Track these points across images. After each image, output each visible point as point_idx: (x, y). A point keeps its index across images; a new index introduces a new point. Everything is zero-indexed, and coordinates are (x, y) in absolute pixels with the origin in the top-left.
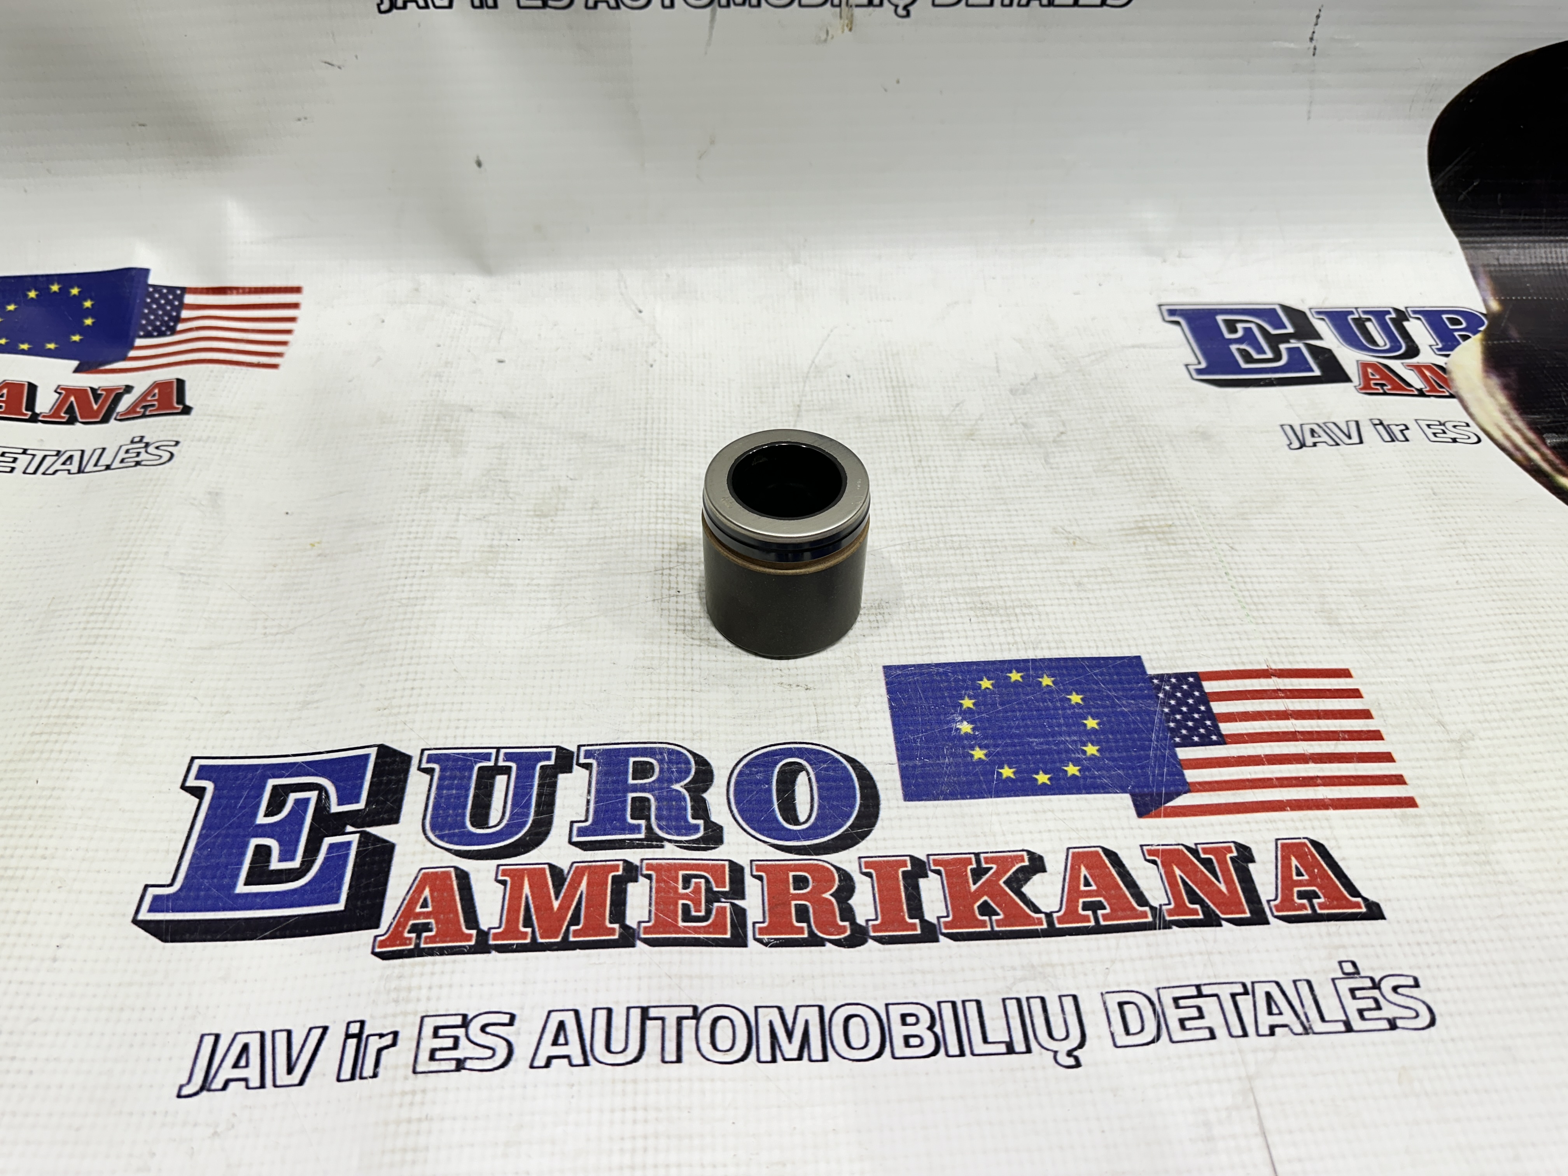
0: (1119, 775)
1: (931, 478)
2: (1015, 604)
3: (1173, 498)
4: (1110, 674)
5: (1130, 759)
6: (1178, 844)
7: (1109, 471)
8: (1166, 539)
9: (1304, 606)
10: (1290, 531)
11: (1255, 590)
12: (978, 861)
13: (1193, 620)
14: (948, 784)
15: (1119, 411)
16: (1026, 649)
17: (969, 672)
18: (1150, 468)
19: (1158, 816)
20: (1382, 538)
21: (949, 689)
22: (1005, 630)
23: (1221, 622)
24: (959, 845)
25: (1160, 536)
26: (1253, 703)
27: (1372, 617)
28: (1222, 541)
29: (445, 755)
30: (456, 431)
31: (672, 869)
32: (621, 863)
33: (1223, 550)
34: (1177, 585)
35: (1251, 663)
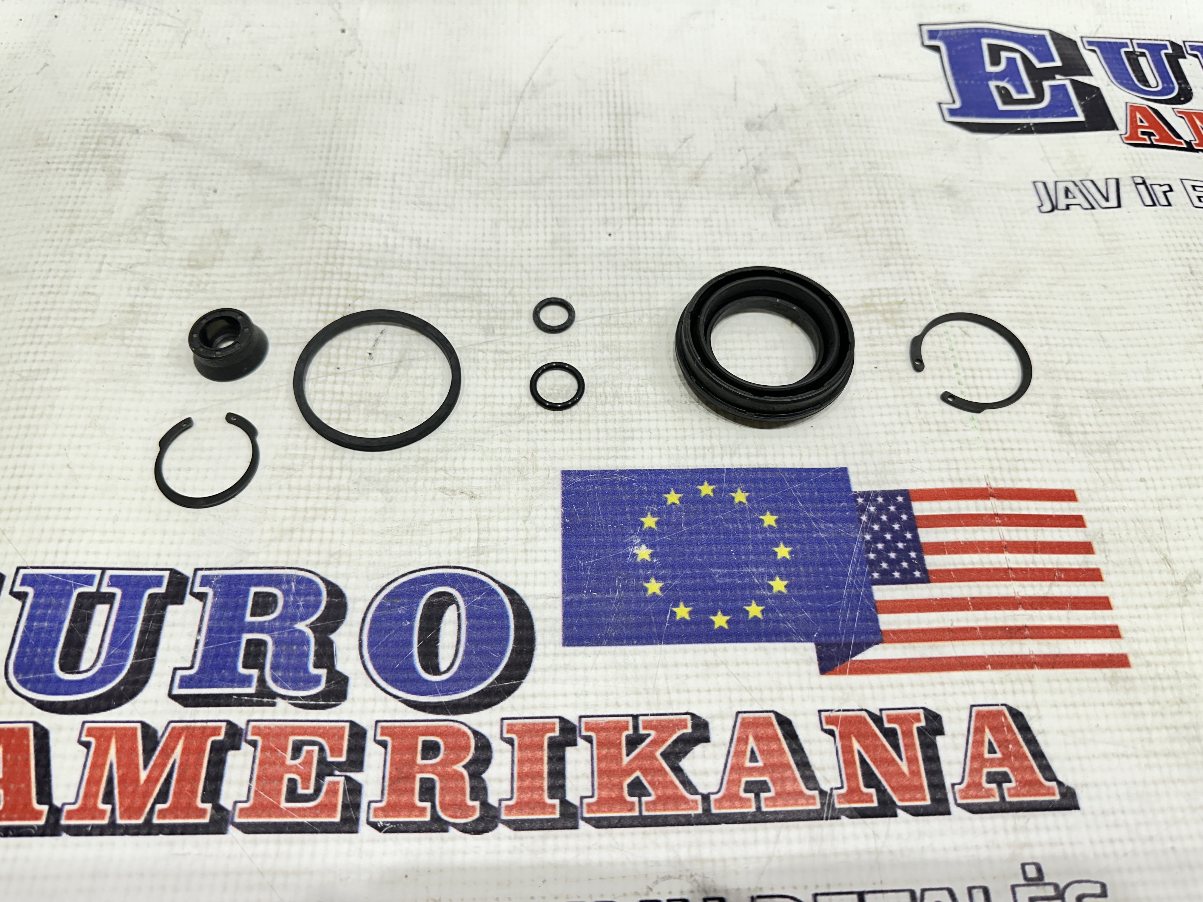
3: (908, 268)
4: (811, 491)
6: (861, 710)
7: (842, 231)
8: (894, 320)
11: (984, 387)
12: (636, 728)
13: (911, 423)
14: (615, 625)
15: (861, 156)
16: (722, 456)
17: (657, 482)
18: (888, 230)
19: (843, 672)
20: (1128, 326)
21: (631, 503)
23: (942, 427)
24: (617, 704)
25: (888, 316)
26: (967, 531)
27: (1107, 424)
29: (43, 575)
30: (116, 157)
31: (282, 734)
32: (224, 725)
33: (954, 336)
34: (899, 379)
35: (969, 480)
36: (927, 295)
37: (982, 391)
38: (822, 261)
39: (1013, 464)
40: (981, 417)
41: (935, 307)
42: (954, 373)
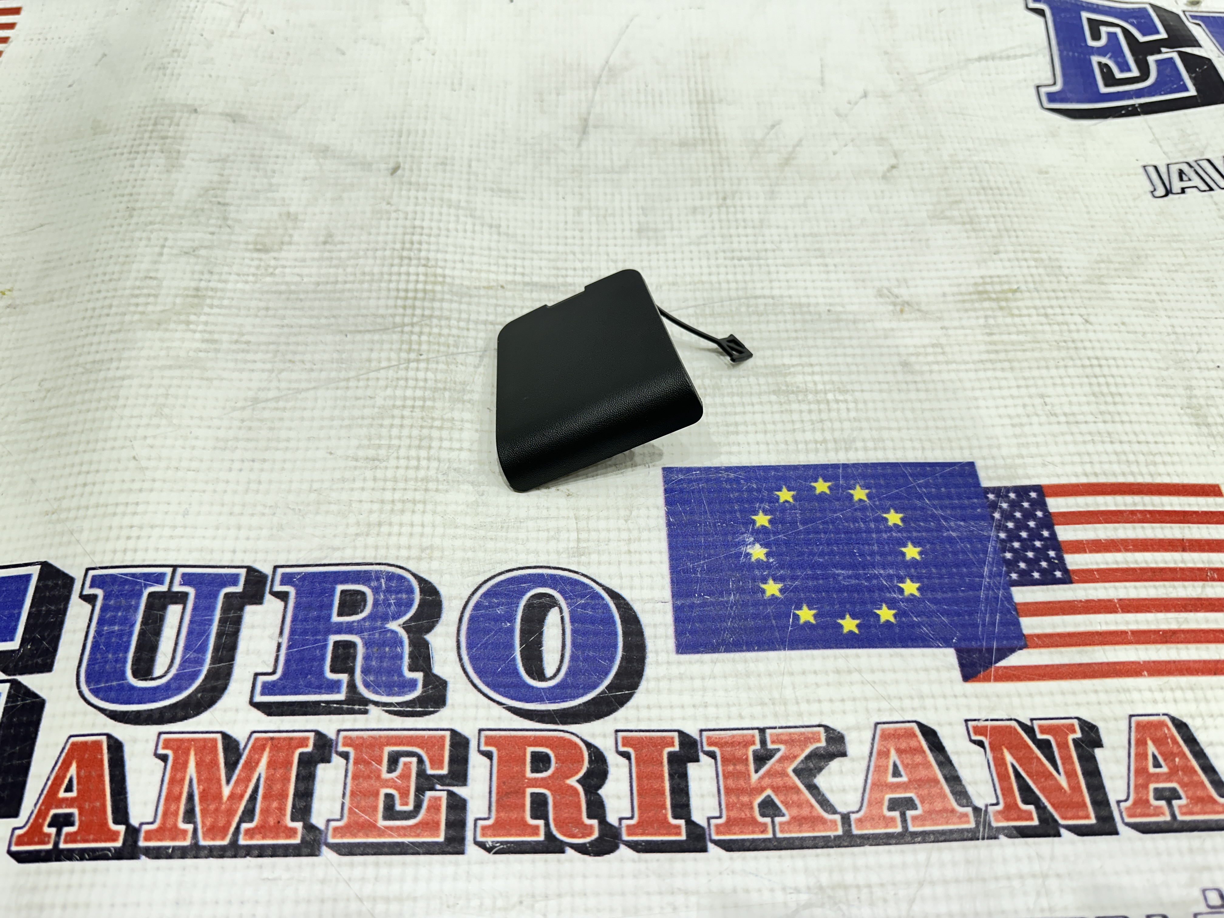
0: (942, 623)
1: (736, 221)
2: (828, 387)
3: (1020, 255)
4: (937, 487)
5: (956, 601)
6: (1011, 720)
7: (945, 218)
8: (1009, 308)
9: (1168, 400)
10: (1153, 301)
11: (1113, 376)
12: (763, 740)
13: (1037, 415)
14: (732, 630)
16: (837, 450)
17: (766, 479)
19: (987, 679)
21: (740, 500)
22: (812, 422)
23: (1071, 419)
24: (741, 717)
25: (1003, 304)
26: (1103, 530)
28: (1075, 311)
29: (111, 575)
30: (174, 138)
31: (376, 744)
32: (312, 735)
33: (1075, 324)
34: (1021, 369)
35: (1105, 474)
36: (1042, 282)
37: (1111, 380)
38: (928, 247)
39: (1151, 458)
40: (1111, 408)
41: (1052, 294)
42: (1078, 362)
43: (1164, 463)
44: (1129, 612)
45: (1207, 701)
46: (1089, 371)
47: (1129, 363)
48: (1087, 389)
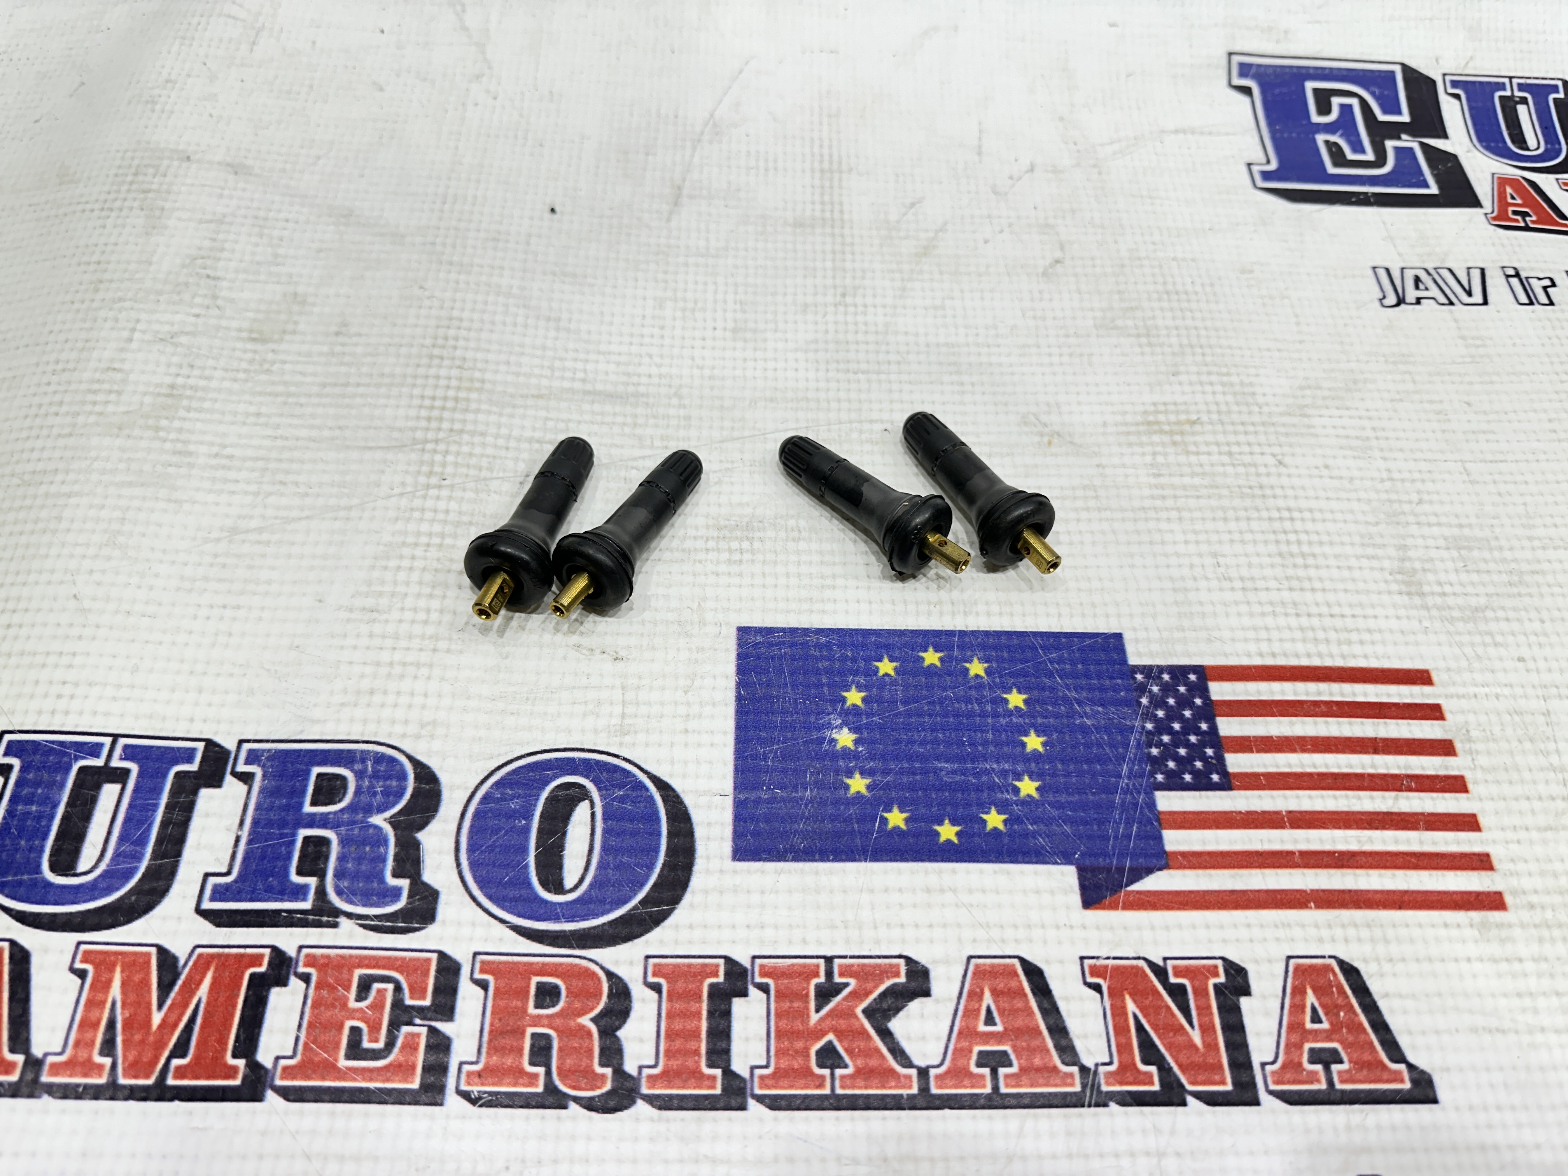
0: (1064, 833)
1: (856, 324)
3: (1204, 378)
4: (1073, 663)
5: (1084, 807)
6: (1139, 958)
7: (1116, 328)
8: (1185, 443)
9: (1375, 563)
10: (1368, 438)
11: (1307, 532)
12: (829, 974)
13: (1207, 578)
14: (804, 834)
16: (953, 614)
17: (864, 646)
19: (1114, 907)
20: (1500, 457)
21: (830, 672)
23: (1249, 584)
24: (804, 942)
25: (1178, 438)
26: (1280, 723)
27: (1473, 584)
28: (1266, 449)
29: (33, 742)
30: (159, 192)
31: (344, 965)
32: (268, 952)
33: (1266, 466)
34: (1192, 520)
35: (1285, 655)
36: (1229, 412)
37: (1304, 537)
38: (1090, 364)
39: (1344, 636)
40: (1301, 573)
41: (1240, 428)
42: (1265, 514)
43: (1362, 642)
44: (1299, 827)
45: (1386, 941)
46: (1277, 525)
47: (1329, 516)
48: (1272, 548)
